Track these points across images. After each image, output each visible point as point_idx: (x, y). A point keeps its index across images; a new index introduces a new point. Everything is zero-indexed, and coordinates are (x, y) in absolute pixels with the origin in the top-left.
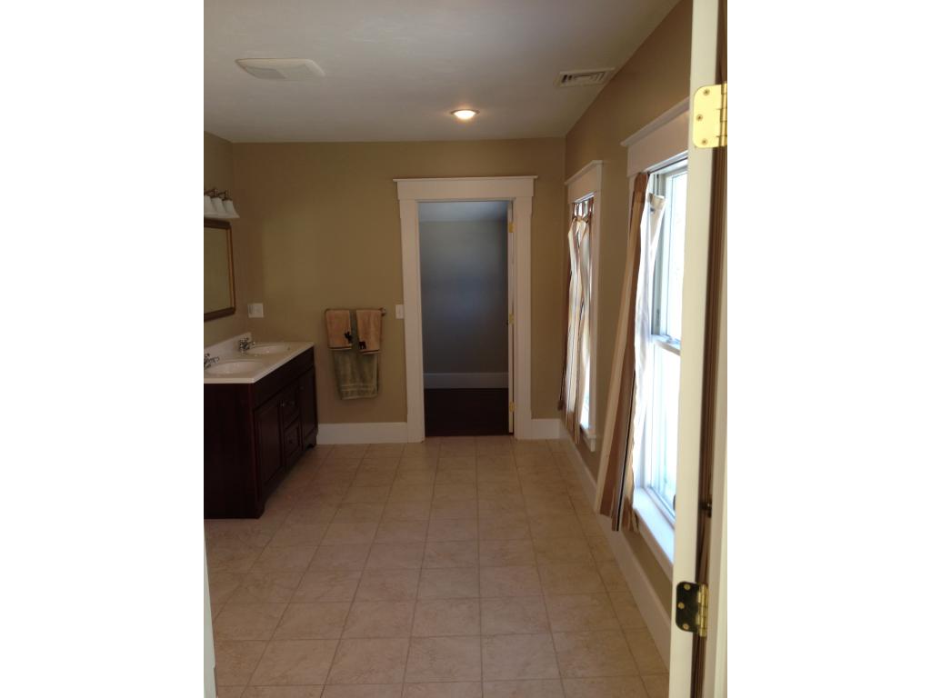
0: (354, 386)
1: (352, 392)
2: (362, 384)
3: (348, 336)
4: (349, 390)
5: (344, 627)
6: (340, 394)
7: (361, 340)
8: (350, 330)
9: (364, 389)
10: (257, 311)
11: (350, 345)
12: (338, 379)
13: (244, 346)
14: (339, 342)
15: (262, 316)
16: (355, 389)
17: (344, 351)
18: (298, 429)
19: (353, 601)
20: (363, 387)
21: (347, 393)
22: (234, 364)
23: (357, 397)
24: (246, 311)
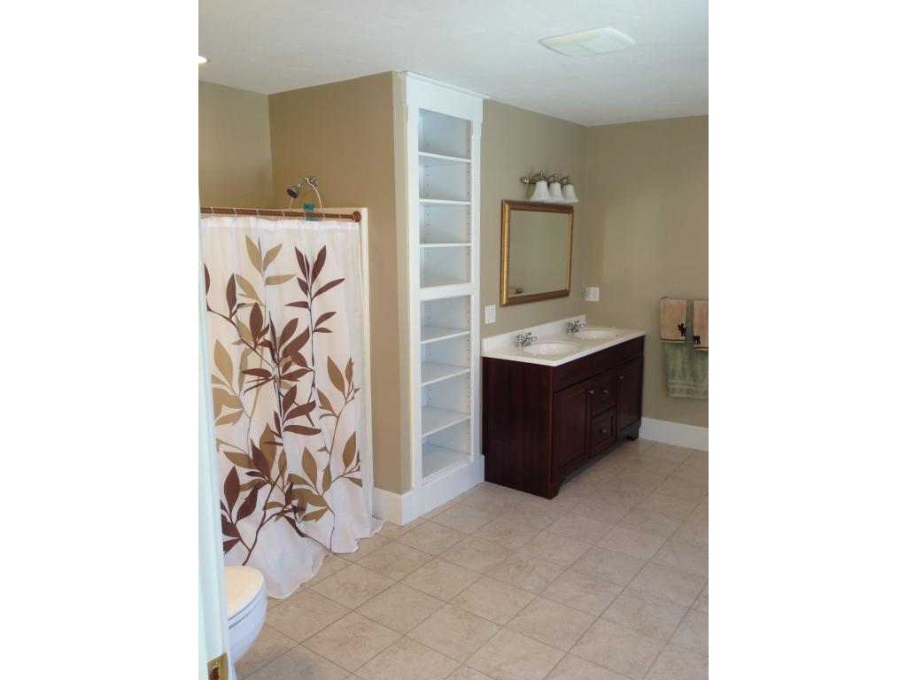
0: (683, 384)
1: (681, 390)
2: (692, 383)
3: (682, 328)
4: (678, 387)
5: (578, 641)
6: (667, 389)
7: (696, 335)
8: (684, 323)
9: (693, 388)
10: (594, 294)
11: (684, 338)
12: (667, 375)
13: (574, 328)
14: (672, 334)
15: (598, 300)
16: (685, 387)
17: (676, 345)
18: (612, 418)
19: (599, 617)
20: (694, 386)
21: (674, 390)
22: (552, 345)
23: (685, 396)
24: (583, 294)
